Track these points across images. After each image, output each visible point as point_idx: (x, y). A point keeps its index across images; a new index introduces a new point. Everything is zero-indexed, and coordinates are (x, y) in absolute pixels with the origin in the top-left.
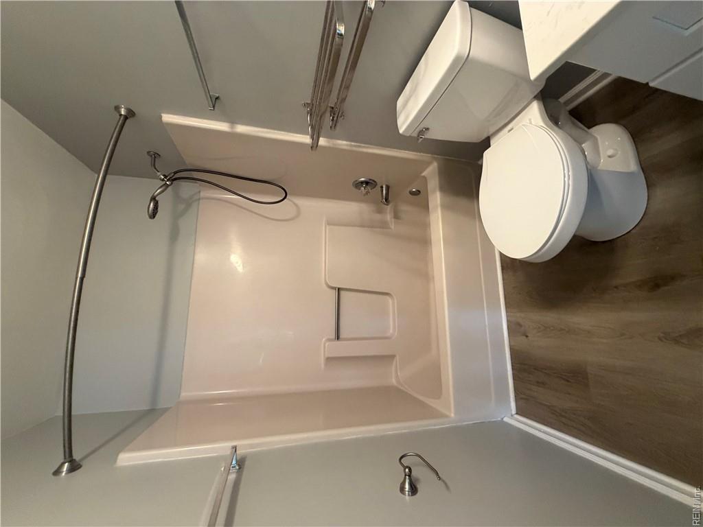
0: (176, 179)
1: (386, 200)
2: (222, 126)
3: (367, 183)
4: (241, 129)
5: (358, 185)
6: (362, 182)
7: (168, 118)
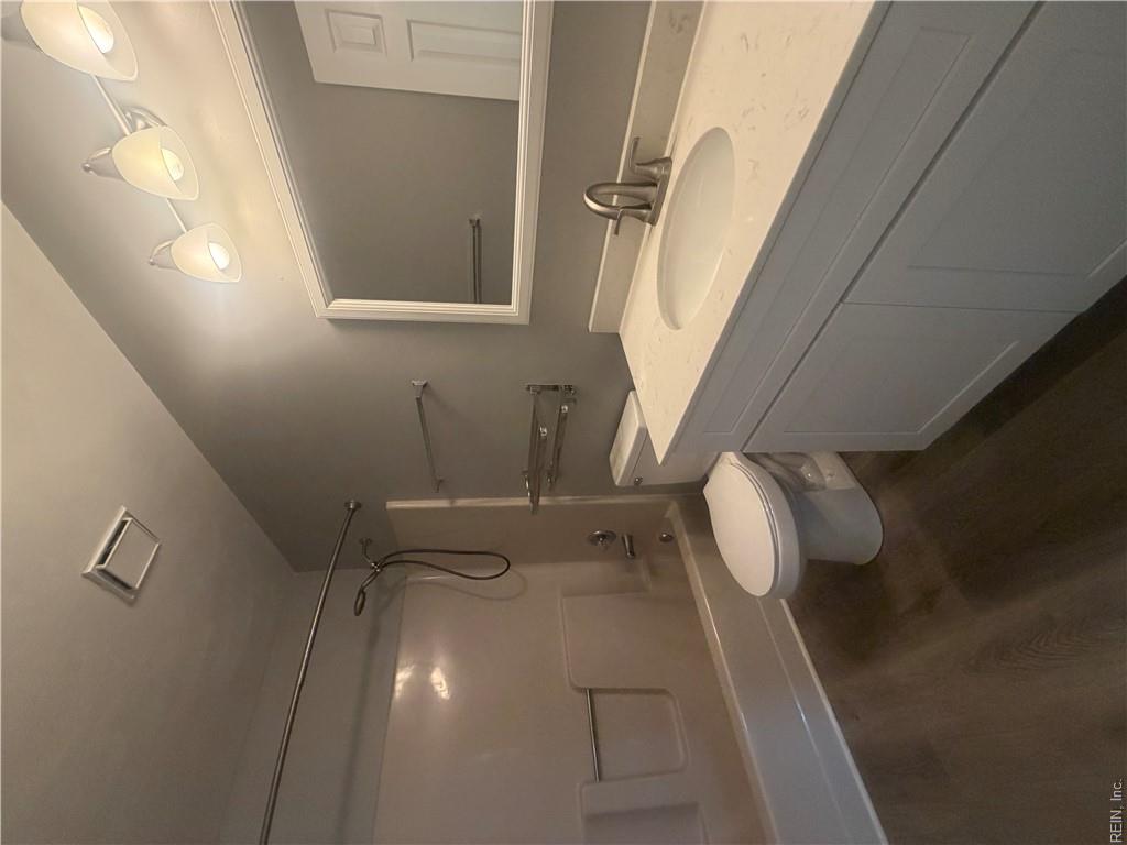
0: (386, 565)
1: (632, 553)
2: (443, 503)
3: (604, 536)
4: (461, 502)
5: (594, 540)
6: (598, 536)
7: (393, 505)
